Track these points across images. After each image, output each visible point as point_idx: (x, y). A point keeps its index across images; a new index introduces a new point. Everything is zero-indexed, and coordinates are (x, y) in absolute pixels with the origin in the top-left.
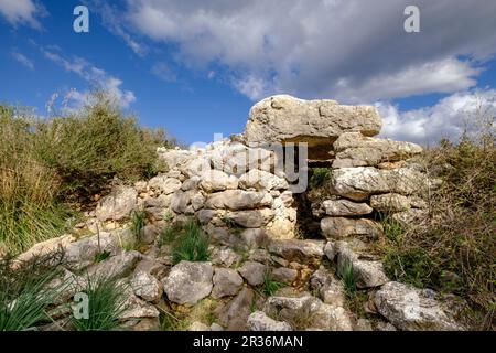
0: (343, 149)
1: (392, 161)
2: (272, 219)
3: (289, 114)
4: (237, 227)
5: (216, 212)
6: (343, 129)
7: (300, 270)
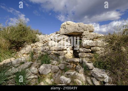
0: (85, 35)
1: (96, 39)
2: (67, 53)
3: (71, 26)
4: (58, 55)
5: (52, 51)
6: (85, 30)
7: (73, 65)
